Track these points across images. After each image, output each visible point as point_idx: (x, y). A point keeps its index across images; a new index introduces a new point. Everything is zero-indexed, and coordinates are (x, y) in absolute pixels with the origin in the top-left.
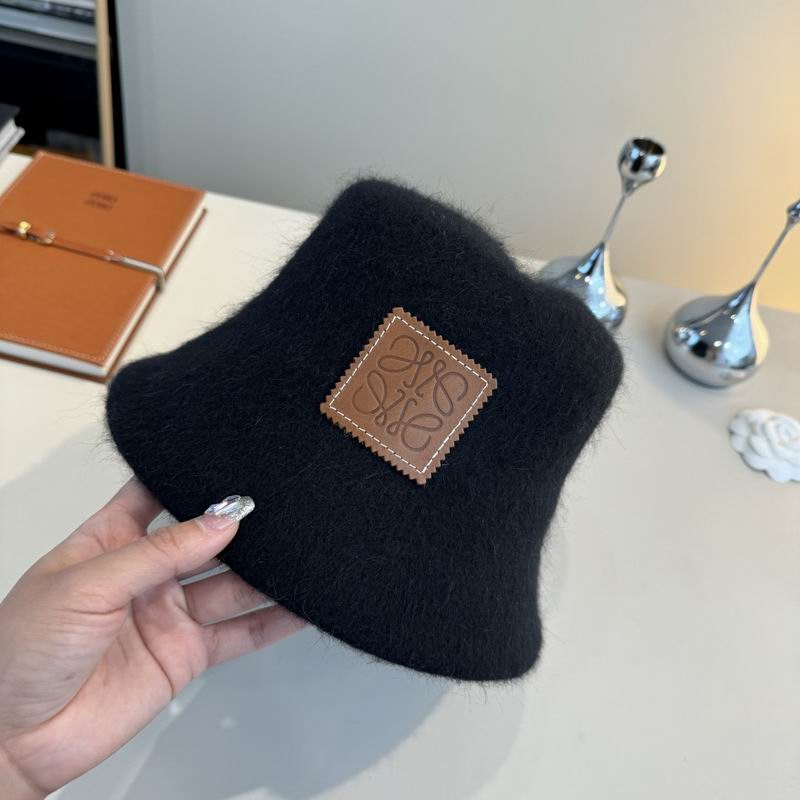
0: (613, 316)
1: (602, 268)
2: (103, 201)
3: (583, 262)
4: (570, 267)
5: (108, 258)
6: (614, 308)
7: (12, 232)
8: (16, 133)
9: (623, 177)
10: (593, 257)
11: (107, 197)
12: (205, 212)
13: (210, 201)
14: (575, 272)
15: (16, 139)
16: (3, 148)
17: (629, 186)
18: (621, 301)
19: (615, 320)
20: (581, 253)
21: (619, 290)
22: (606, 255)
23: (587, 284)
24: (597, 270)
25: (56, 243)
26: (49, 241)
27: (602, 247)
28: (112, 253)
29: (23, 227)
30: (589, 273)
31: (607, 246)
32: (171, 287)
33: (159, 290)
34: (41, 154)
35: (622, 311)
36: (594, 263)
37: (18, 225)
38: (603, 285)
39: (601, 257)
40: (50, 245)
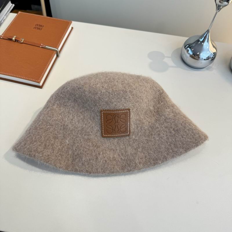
0: (212, 56)
1: (208, 39)
3: (201, 37)
4: (196, 39)
5: (41, 46)
6: (212, 53)
7: (11, 40)
8: (12, 6)
9: (216, 5)
10: (205, 36)
13: (74, 24)
14: (199, 41)
15: (12, 8)
16: (8, 11)
17: (219, 8)
18: (215, 51)
20: (201, 34)
21: (214, 47)
24: (206, 40)
25: (24, 42)
26: (22, 42)
27: (208, 31)
28: (42, 44)
29: (14, 39)
30: (203, 41)
31: (210, 31)
32: (62, 55)
33: (58, 56)
34: (20, 12)
35: (215, 54)
36: (205, 38)
37: (13, 37)
38: (209, 46)
40: (23, 43)
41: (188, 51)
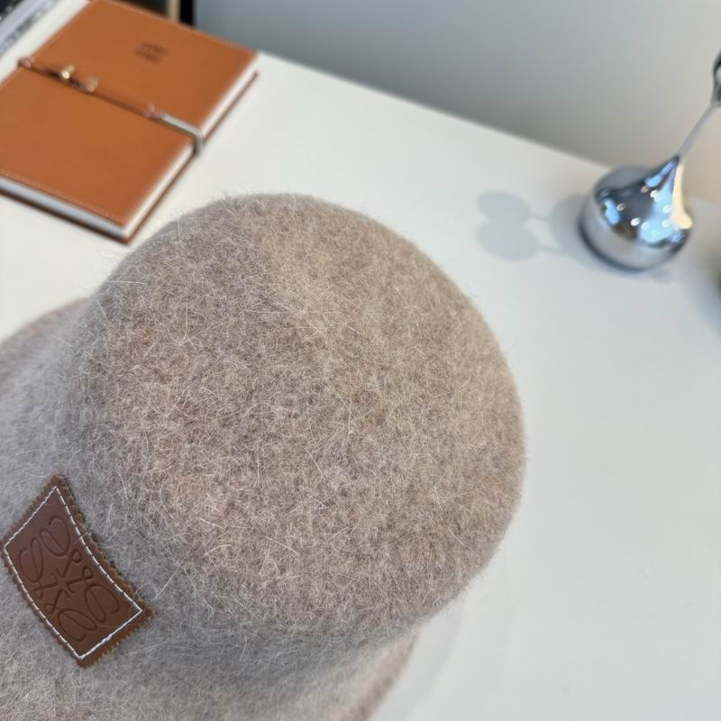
0: (675, 239)
1: (673, 183)
2: (152, 53)
3: (654, 173)
5: (149, 115)
6: (676, 229)
7: (55, 75)
10: (664, 171)
11: (159, 50)
12: (255, 76)
13: (264, 63)
14: (642, 183)
18: (686, 223)
19: (674, 243)
20: (652, 163)
21: (688, 211)
22: (680, 170)
23: (653, 199)
24: (666, 186)
25: (98, 92)
26: (91, 89)
27: (676, 160)
28: (153, 109)
29: (66, 75)
30: (658, 187)
31: (683, 160)
32: (208, 152)
33: (195, 153)
35: (686, 234)
36: (665, 178)
37: (63, 68)
38: (670, 203)
39: (673, 171)
40: (92, 94)
41: (604, 209)
